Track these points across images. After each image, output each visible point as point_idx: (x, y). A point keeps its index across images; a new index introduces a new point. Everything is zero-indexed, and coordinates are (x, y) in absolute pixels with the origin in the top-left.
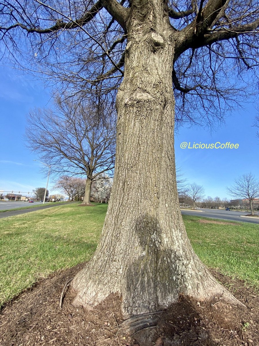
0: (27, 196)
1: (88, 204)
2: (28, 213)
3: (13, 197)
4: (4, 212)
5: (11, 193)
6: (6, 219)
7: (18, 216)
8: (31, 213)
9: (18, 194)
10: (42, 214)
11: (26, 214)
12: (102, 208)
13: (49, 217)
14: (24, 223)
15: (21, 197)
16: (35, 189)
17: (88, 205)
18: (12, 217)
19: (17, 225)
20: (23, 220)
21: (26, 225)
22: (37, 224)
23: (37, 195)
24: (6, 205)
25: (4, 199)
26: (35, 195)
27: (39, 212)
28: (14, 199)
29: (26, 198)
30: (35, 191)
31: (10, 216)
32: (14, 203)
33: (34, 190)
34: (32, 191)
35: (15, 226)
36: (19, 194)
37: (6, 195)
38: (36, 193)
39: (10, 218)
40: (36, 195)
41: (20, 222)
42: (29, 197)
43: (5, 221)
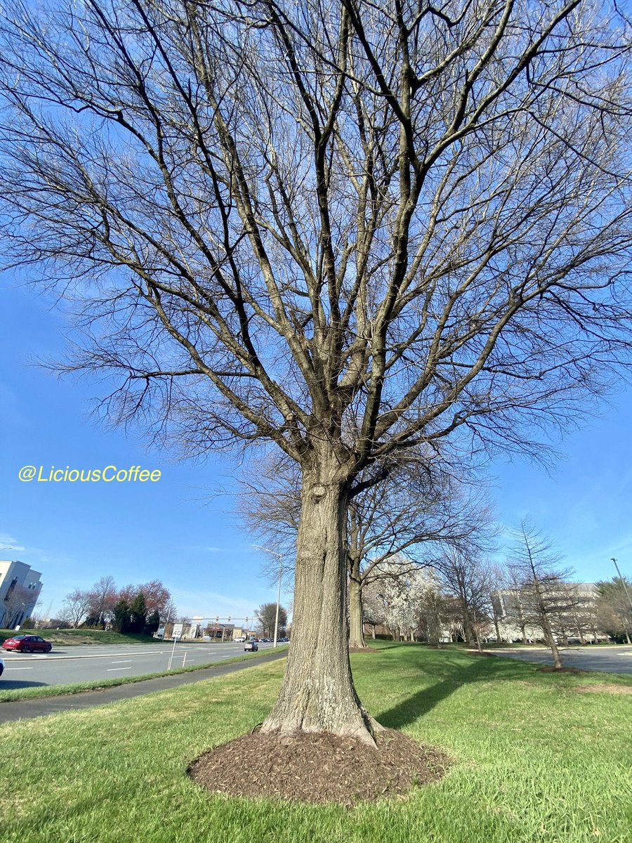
0: (245, 628)
1: (360, 646)
2: (245, 670)
3: (218, 632)
4: (206, 668)
5: (215, 621)
6: (211, 681)
7: (229, 675)
8: (248, 669)
9: (226, 622)
10: (266, 672)
11: (241, 672)
12: (387, 658)
13: (277, 677)
14: (237, 689)
15: (232, 631)
16: (259, 609)
17: (360, 650)
18: (219, 677)
19: (226, 690)
20: (235, 683)
21: (239, 691)
22: (254, 690)
23: (264, 624)
24: (207, 652)
25: (202, 636)
26: (260, 624)
27: (261, 667)
28: (221, 637)
29: (243, 631)
30: (259, 614)
31: (217, 675)
32: (222, 646)
33: (256, 612)
34: (253, 614)
35: (224, 692)
36: (229, 623)
37: (206, 627)
38: (262, 617)
39: (217, 679)
40: (262, 625)
41: (231, 687)
42: (247, 630)
43: (210, 684)
